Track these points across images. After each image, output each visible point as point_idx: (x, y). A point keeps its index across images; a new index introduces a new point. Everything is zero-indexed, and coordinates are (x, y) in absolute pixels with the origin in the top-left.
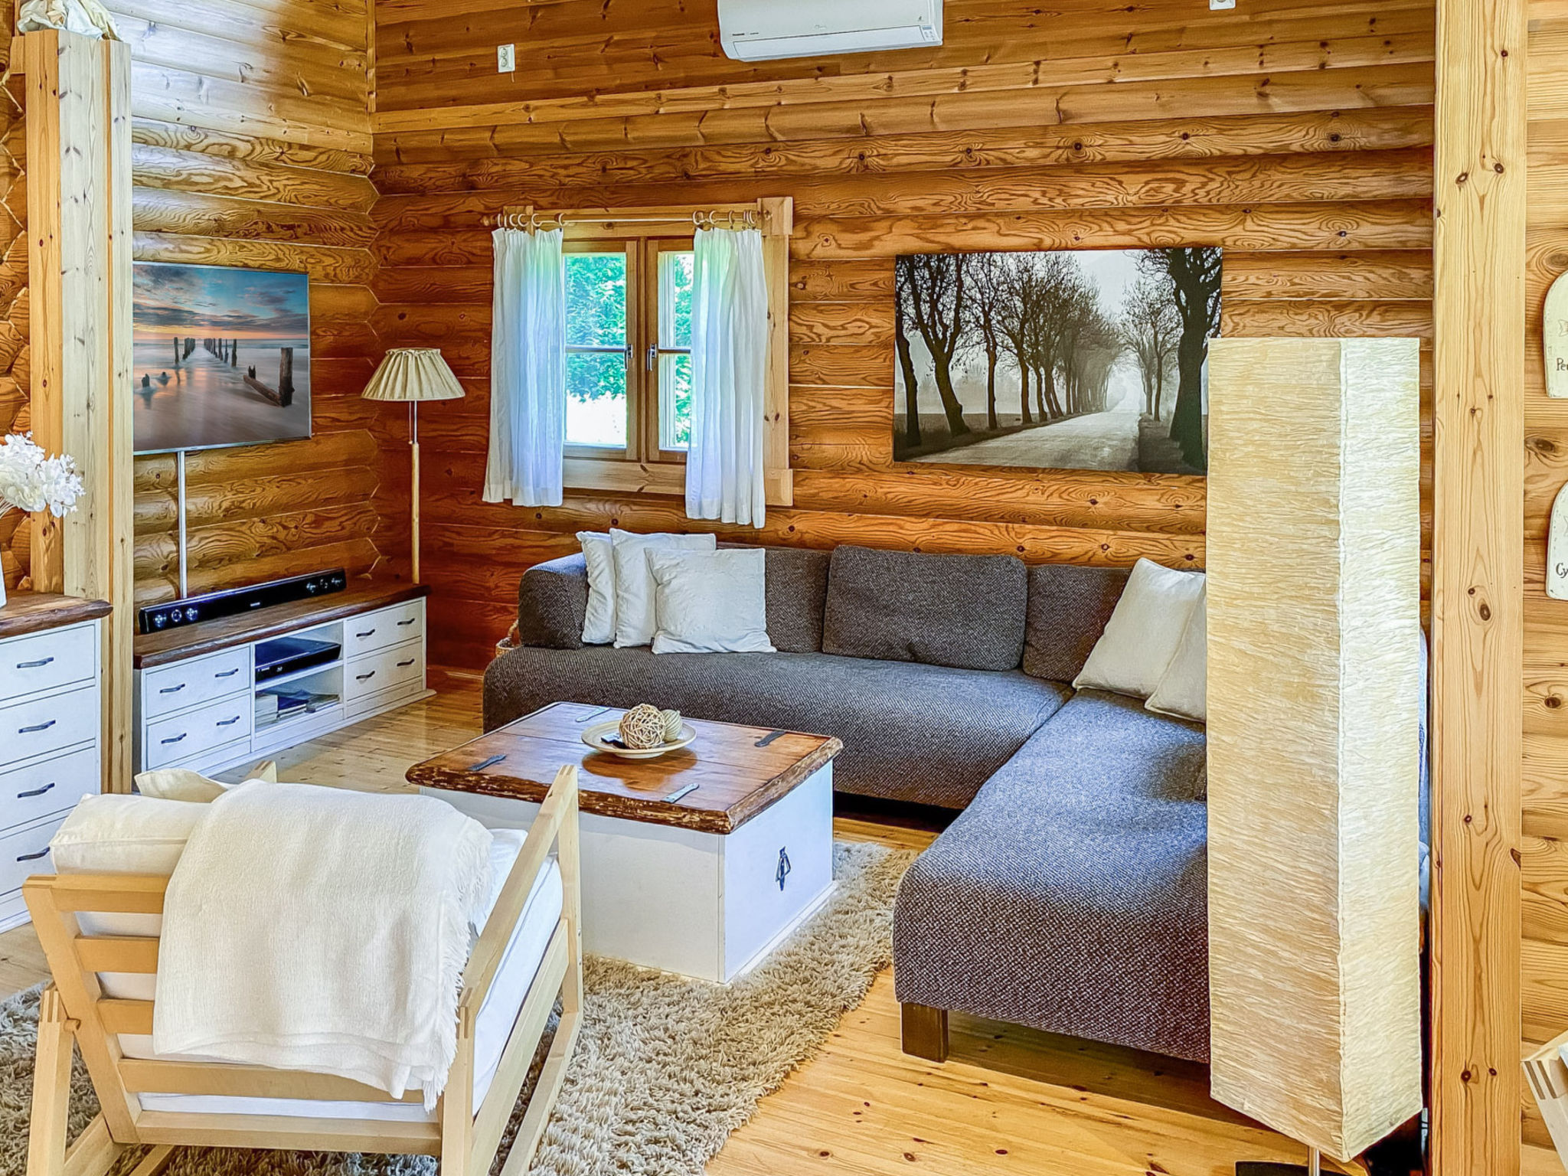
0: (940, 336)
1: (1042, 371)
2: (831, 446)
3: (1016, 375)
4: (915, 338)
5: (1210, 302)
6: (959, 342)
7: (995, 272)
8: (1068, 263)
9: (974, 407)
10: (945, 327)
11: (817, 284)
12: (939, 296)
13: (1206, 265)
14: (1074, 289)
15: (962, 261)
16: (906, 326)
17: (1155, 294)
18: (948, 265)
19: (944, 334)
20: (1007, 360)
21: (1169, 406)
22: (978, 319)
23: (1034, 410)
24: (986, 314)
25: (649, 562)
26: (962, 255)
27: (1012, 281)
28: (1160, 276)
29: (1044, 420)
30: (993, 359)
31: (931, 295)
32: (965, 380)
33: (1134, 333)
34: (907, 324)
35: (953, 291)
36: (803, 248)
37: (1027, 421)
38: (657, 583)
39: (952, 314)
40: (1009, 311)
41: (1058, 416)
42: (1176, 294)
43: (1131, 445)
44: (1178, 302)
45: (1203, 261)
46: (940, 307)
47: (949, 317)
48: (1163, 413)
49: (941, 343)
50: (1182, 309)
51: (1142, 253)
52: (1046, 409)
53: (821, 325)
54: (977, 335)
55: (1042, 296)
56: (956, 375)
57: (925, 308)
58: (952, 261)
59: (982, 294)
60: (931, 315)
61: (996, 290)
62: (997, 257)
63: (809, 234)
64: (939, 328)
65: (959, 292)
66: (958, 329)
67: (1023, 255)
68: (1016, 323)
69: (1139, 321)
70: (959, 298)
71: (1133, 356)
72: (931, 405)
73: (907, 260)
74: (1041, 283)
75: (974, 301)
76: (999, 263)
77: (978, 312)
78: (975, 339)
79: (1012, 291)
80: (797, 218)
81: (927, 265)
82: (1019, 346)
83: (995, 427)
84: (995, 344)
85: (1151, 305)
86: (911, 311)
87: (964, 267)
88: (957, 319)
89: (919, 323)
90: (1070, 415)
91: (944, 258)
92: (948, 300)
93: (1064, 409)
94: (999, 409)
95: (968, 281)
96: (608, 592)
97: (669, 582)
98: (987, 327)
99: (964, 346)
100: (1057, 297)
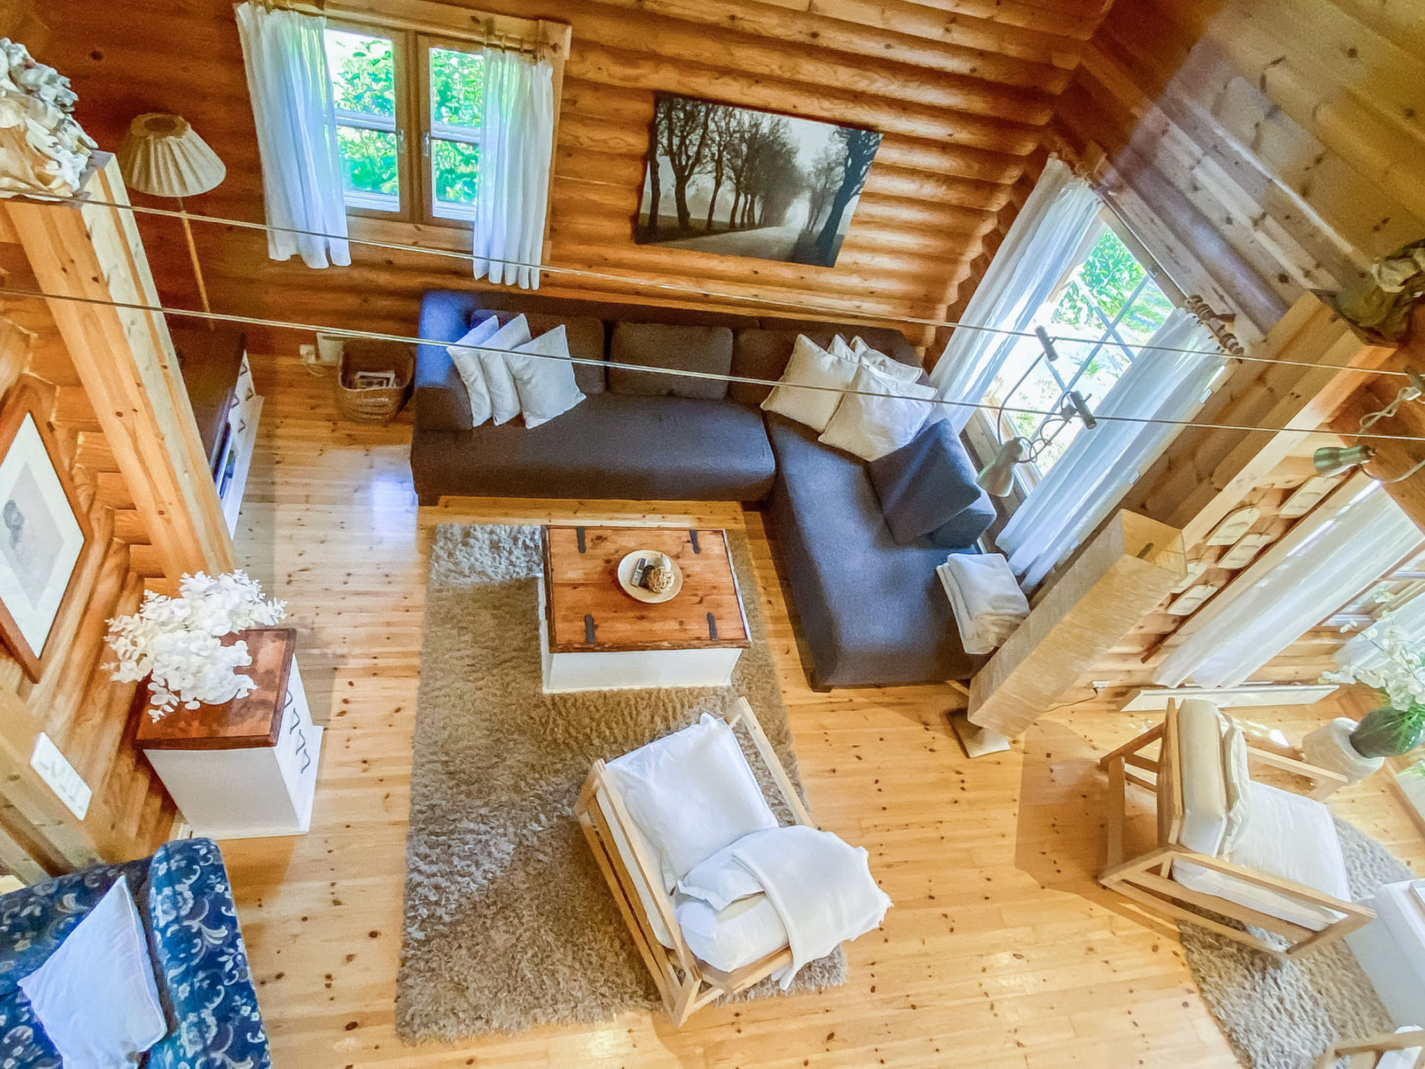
0: (684, 163)
1: (749, 197)
2: (584, 224)
3: (731, 198)
4: (664, 162)
5: (864, 168)
6: (697, 169)
7: (733, 123)
8: (786, 125)
9: (697, 214)
10: (689, 157)
11: (587, 101)
12: (689, 134)
13: (871, 144)
14: (784, 145)
15: (712, 109)
16: (659, 152)
17: (834, 157)
18: (700, 112)
19: (687, 163)
20: (728, 186)
21: (820, 227)
22: (713, 155)
23: (738, 220)
24: (720, 152)
25: (508, 365)
26: (711, 104)
27: (744, 131)
28: (841, 145)
29: (743, 227)
30: (718, 184)
31: (682, 132)
32: (695, 197)
33: (813, 180)
34: (660, 150)
35: (700, 131)
36: (576, 70)
37: (732, 227)
38: (516, 380)
39: (695, 149)
40: (736, 153)
41: (752, 226)
42: (846, 159)
43: (791, 247)
44: (846, 165)
45: (870, 140)
46: (687, 142)
47: (692, 151)
48: (814, 230)
49: (684, 169)
50: (846, 171)
51: (834, 128)
52: (746, 221)
53: (587, 136)
54: (711, 166)
55: (761, 147)
56: (690, 192)
57: (676, 141)
58: (703, 109)
59: (721, 136)
60: (680, 147)
61: (731, 136)
62: (737, 112)
63: (583, 60)
64: (684, 158)
65: (705, 132)
66: (698, 158)
67: (756, 113)
68: (739, 162)
69: (819, 173)
70: (703, 137)
71: (808, 194)
72: (668, 210)
73: (662, 98)
74: (763, 136)
75: (713, 141)
76: (738, 117)
77: (715, 149)
78: (709, 169)
79: (742, 139)
80: (575, 42)
81: (683, 108)
82: (738, 179)
83: (710, 228)
84: (722, 175)
85: (829, 164)
86: (665, 141)
87: (712, 115)
88: (698, 153)
89: (669, 152)
90: (761, 225)
91: (697, 106)
92: (695, 137)
93: (757, 221)
94: (714, 218)
95: (712, 126)
96: (484, 390)
97: (529, 381)
98: (719, 162)
99: (699, 173)
100: (771, 148)
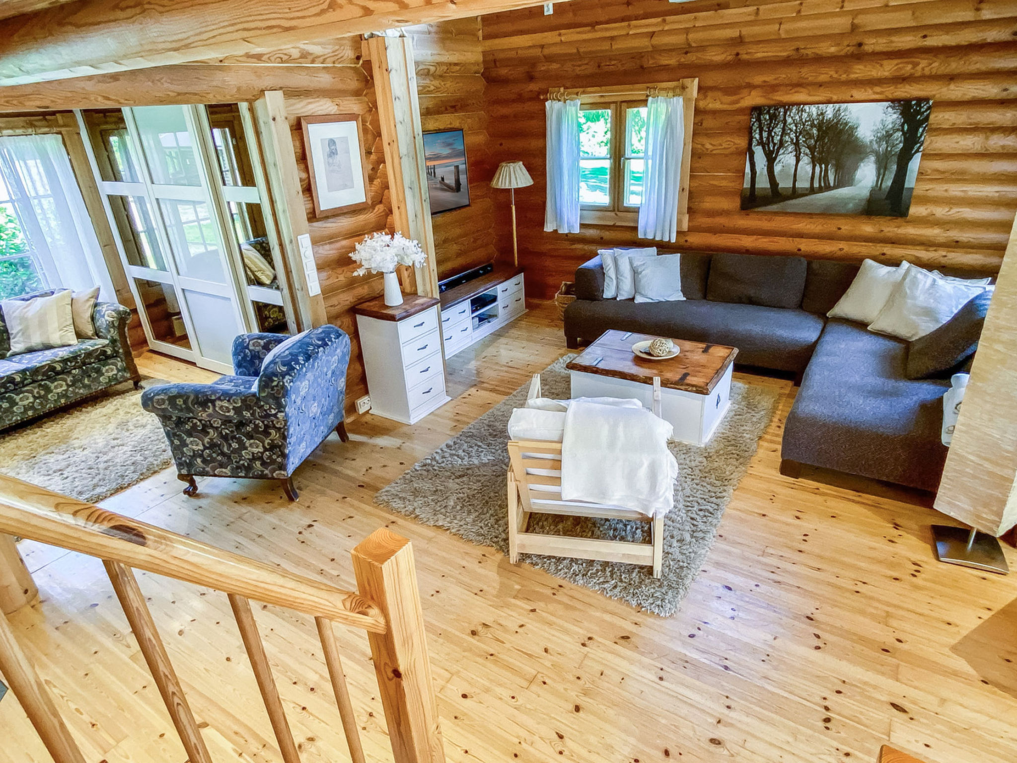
0: (772, 149)
1: (823, 166)
2: (710, 203)
3: (809, 168)
4: (759, 152)
5: (921, 130)
6: (781, 151)
7: (805, 115)
8: (845, 110)
9: (784, 184)
10: (775, 144)
11: (709, 122)
12: (773, 128)
13: (923, 110)
14: (846, 124)
15: (788, 109)
16: (754, 144)
17: (890, 126)
18: (780, 112)
19: (774, 147)
20: (805, 160)
21: (888, 183)
22: (792, 140)
23: (816, 185)
24: (797, 137)
25: (631, 263)
26: (787, 106)
27: (813, 120)
28: (895, 116)
29: (821, 190)
30: (798, 161)
31: (769, 128)
32: (782, 171)
33: (875, 146)
34: (754, 142)
35: (781, 125)
36: (702, 104)
37: (812, 191)
38: (635, 273)
39: (779, 138)
40: (810, 136)
41: (828, 188)
42: (903, 125)
43: (863, 203)
44: (903, 130)
45: (921, 108)
46: (773, 134)
47: (777, 139)
48: (884, 186)
49: (772, 152)
50: (904, 134)
51: (887, 104)
52: (823, 185)
53: (708, 144)
54: (791, 148)
55: (828, 128)
56: (777, 168)
57: (765, 134)
58: (782, 110)
59: (796, 126)
60: (768, 138)
61: (804, 125)
62: (807, 108)
63: (706, 97)
64: (771, 145)
65: (784, 126)
66: (782, 144)
67: (821, 106)
68: (813, 141)
69: (879, 140)
70: (784, 129)
71: (872, 158)
72: (763, 183)
73: (757, 110)
74: (829, 121)
75: (791, 130)
76: (808, 111)
77: (793, 136)
78: (790, 150)
79: (813, 125)
80: (700, 88)
81: (768, 112)
82: (812, 153)
83: (795, 193)
84: (800, 153)
85: (887, 132)
86: (757, 136)
87: (788, 113)
88: (781, 141)
89: (761, 143)
90: (836, 187)
91: (778, 109)
92: (778, 130)
93: (832, 184)
94: (798, 185)
95: (789, 120)
96: (614, 277)
97: (641, 272)
98: (797, 144)
99: (783, 153)
100: (837, 128)
